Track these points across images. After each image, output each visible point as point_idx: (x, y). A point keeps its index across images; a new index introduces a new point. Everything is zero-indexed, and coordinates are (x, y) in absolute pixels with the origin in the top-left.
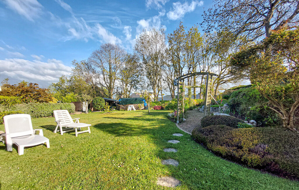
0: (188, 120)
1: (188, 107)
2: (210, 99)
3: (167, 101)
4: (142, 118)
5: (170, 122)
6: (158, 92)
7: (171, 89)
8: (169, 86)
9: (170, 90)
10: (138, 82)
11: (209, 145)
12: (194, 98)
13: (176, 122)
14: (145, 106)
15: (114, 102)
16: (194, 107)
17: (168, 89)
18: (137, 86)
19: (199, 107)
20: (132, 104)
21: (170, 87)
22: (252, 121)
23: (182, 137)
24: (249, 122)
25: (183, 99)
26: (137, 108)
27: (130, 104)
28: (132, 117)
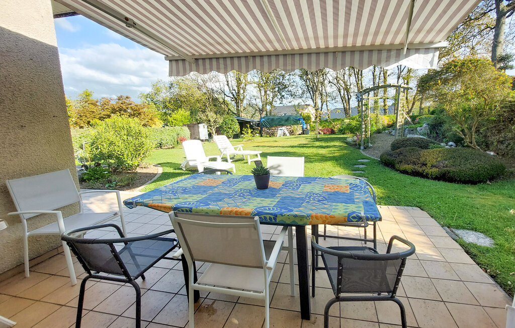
0: (375, 145)
1: (375, 128)
2: (403, 117)
3: (338, 120)
4: (311, 145)
5: (352, 149)
6: (322, 105)
7: (343, 98)
8: (340, 92)
9: (343, 101)
10: (285, 87)
11: (397, 166)
12: (385, 113)
13: (359, 148)
14: (303, 129)
15: (252, 123)
16: (384, 129)
17: (339, 99)
18: (283, 94)
19: (390, 129)
20: (283, 125)
21: (342, 95)
22: (451, 143)
23: (369, 163)
24: (447, 145)
25: (368, 119)
26: (292, 133)
27: (280, 125)
28: (296, 145)
